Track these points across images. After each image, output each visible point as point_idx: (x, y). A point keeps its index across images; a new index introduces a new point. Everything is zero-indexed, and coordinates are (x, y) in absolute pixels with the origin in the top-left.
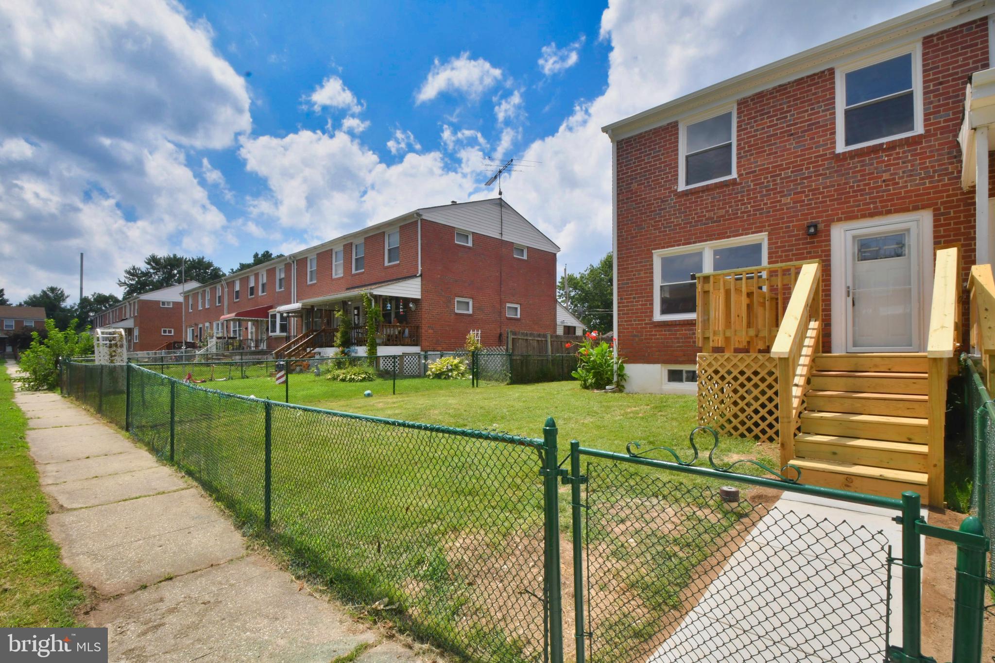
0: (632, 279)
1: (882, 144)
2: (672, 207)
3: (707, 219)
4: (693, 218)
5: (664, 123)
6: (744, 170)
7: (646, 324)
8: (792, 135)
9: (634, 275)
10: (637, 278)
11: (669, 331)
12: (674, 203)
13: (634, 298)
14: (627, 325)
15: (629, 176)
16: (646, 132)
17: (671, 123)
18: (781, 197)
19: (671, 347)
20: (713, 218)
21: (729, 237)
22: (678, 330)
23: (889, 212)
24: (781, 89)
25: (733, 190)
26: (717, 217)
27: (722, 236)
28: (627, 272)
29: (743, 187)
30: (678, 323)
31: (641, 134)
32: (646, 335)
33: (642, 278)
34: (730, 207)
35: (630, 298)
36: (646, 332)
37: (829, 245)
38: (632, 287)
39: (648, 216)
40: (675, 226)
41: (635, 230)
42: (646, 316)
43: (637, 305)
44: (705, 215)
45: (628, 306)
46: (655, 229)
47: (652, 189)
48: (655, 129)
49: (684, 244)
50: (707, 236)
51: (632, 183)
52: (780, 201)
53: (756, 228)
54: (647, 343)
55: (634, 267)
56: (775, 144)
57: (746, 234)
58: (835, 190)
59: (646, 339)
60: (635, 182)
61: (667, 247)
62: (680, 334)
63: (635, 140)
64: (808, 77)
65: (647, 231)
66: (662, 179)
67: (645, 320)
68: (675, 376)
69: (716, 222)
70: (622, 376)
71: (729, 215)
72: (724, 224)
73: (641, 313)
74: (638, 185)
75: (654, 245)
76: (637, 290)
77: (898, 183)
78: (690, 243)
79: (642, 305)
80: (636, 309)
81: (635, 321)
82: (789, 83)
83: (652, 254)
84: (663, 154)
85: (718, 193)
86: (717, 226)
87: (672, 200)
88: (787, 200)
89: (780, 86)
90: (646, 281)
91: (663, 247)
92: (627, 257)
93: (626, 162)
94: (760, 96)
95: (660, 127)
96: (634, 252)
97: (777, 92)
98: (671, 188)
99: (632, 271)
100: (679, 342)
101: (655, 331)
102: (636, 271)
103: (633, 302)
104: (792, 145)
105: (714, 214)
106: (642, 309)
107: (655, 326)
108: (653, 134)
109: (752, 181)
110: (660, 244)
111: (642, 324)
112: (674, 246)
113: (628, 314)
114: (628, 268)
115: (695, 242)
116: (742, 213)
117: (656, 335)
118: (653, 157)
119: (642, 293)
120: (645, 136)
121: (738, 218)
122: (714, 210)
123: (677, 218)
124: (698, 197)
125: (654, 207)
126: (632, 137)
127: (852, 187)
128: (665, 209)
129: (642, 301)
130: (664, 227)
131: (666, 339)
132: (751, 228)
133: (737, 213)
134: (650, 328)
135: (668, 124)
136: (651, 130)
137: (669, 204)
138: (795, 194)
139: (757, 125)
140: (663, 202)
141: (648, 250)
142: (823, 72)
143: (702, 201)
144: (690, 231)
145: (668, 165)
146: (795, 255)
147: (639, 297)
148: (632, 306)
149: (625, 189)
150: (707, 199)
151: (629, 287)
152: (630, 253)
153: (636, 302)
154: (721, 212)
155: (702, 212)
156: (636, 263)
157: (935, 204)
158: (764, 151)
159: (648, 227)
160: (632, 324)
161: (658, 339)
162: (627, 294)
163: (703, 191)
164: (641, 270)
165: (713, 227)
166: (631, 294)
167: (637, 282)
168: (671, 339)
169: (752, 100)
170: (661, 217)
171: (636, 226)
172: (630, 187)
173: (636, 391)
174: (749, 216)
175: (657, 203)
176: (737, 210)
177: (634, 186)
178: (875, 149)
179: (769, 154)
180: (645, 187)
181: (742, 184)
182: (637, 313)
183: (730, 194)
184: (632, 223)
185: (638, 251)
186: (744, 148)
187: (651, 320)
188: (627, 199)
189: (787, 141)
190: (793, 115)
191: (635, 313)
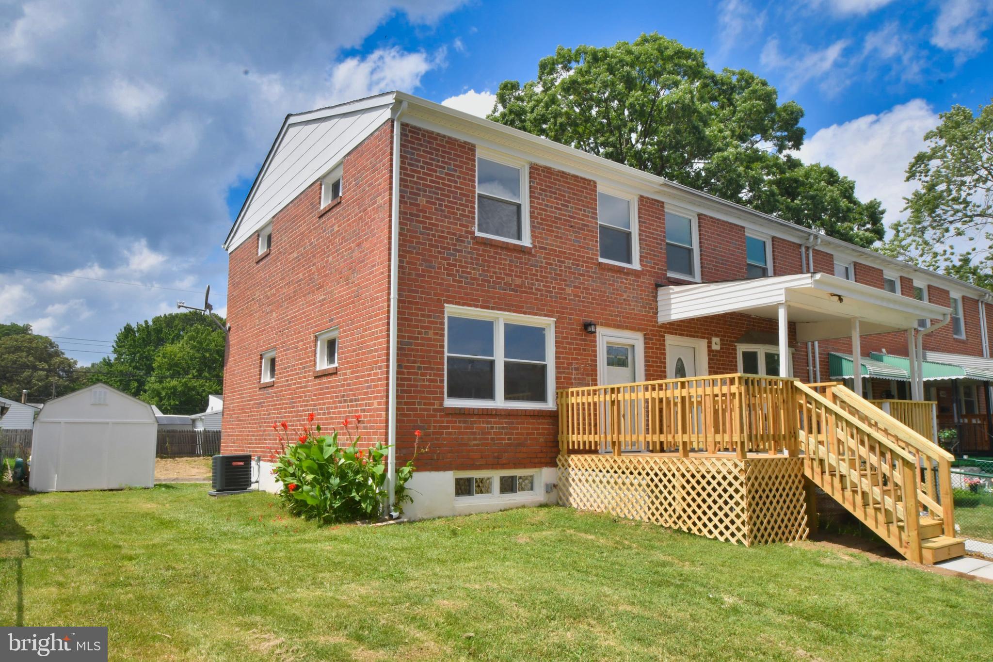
0: (417, 338)
1: (624, 268)
2: (469, 253)
3: (505, 284)
4: (491, 277)
5: (462, 138)
6: (538, 242)
7: (435, 410)
8: (572, 226)
9: (419, 333)
10: (422, 339)
11: (465, 422)
12: (472, 248)
13: (419, 368)
14: (408, 409)
15: (415, 183)
16: (438, 134)
17: (469, 144)
18: (566, 285)
19: (466, 445)
20: (511, 285)
21: (525, 313)
22: (475, 422)
23: (627, 328)
24: (563, 174)
25: (529, 260)
26: (516, 286)
27: (518, 310)
28: (409, 326)
29: (537, 261)
30: (476, 412)
31: (432, 133)
32: (435, 427)
33: (430, 339)
34: (527, 278)
35: (413, 368)
36: (435, 422)
37: (595, 346)
38: (417, 350)
39: (439, 252)
40: (472, 278)
41: (421, 265)
42: (435, 399)
43: (423, 380)
44: (503, 279)
45: (410, 380)
46: (448, 275)
47: (446, 217)
48: (449, 138)
49: (482, 307)
50: (506, 305)
51: (419, 195)
52: (564, 289)
53: (548, 311)
54: (437, 439)
55: (420, 321)
56: (560, 228)
57: (540, 315)
58: (599, 295)
59: (434, 433)
60: (424, 196)
61: (463, 305)
62: (478, 428)
63: (424, 136)
64: (582, 178)
65: (436, 273)
66: (458, 209)
67: (433, 404)
68: (464, 488)
69: (513, 290)
70: (400, 491)
71: (525, 287)
72: (521, 297)
73: (429, 392)
74: (427, 202)
75: (448, 296)
76: (423, 357)
77: (630, 305)
78: (488, 308)
79: (430, 381)
80: (422, 386)
81: (419, 404)
82: (569, 174)
83: (443, 307)
84: (459, 177)
85: (516, 257)
86: (515, 296)
87: (469, 243)
88: (568, 290)
89: (563, 172)
90: (436, 346)
91: (458, 304)
92: (410, 302)
93: (411, 159)
94: (548, 170)
95: (456, 140)
96: (421, 298)
97: (562, 177)
98: (467, 227)
99: (417, 327)
100: (475, 439)
101: (448, 422)
102: (422, 327)
103: (416, 374)
104: (571, 236)
105: (512, 280)
106: (429, 386)
107: (447, 415)
108: (447, 142)
109: (544, 258)
110: (454, 297)
111: (429, 410)
112: (470, 305)
113: (410, 392)
114: (411, 320)
115: (493, 308)
116: (536, 289)
117: (448, 428)
118: (447, 174)
119: (430, 363)
121: (533, 293)
122: (511, 275)
123: (474, 269)
124: (497, 253)
125: (448, 243)
126: (419, 129)
127: (608, 297)
128: (461, 251)
129: (431, 375)
130: (461, 277)
131: (460, 433)
132: (543, 310)
133: (532, 289)
134: (441, 416)
135: (465, 143)
136: (444, 136)
137: (466, 247)
138: (575, 287)
139: (548, 201)
140: (457, 240)
141: (439, 301)
142: (590, 181)
143: (500, 259)
144: (488, 292)
145: (464, 195)
146: (575, 349)
147: (425, 368)
148: (415, 380)
149: (409, 198)
150: (506, 260)
151: (412, 350)
152: (415, 297)
153: (422, 375)
154: (518, 281)
155: (501, 273)
156: (423, 316)
157: (647, 330)
158: (553, 231)
159: (439, 268)
160: (415, 410)
161: (450, 433)
162: (408, 361)
163: (502, 248)
164: (429, 328)
165: (511, 295)
166: (414, 362)
167: (423, 345)
168: (466, 433)
169: (543, 171)
170: (456, 260)
171: (424, 260)
172: (417, 200)
173: (420, 516)
174: (542, 295)
175: (452, 239)
176: (532, 284)
177: (422, 201)
178: (620, 270)
179: (557, 237)
180: (436, 209)
181: (535, 256)
182: (423, 392)
183: (526, 264)
184: (417, 253)
185: (426, 299)
186: (536, 218)
187: (442, 404)
188: (411, 214)
189: (569, 231)
190: (572, 208)
191: (420, 392)
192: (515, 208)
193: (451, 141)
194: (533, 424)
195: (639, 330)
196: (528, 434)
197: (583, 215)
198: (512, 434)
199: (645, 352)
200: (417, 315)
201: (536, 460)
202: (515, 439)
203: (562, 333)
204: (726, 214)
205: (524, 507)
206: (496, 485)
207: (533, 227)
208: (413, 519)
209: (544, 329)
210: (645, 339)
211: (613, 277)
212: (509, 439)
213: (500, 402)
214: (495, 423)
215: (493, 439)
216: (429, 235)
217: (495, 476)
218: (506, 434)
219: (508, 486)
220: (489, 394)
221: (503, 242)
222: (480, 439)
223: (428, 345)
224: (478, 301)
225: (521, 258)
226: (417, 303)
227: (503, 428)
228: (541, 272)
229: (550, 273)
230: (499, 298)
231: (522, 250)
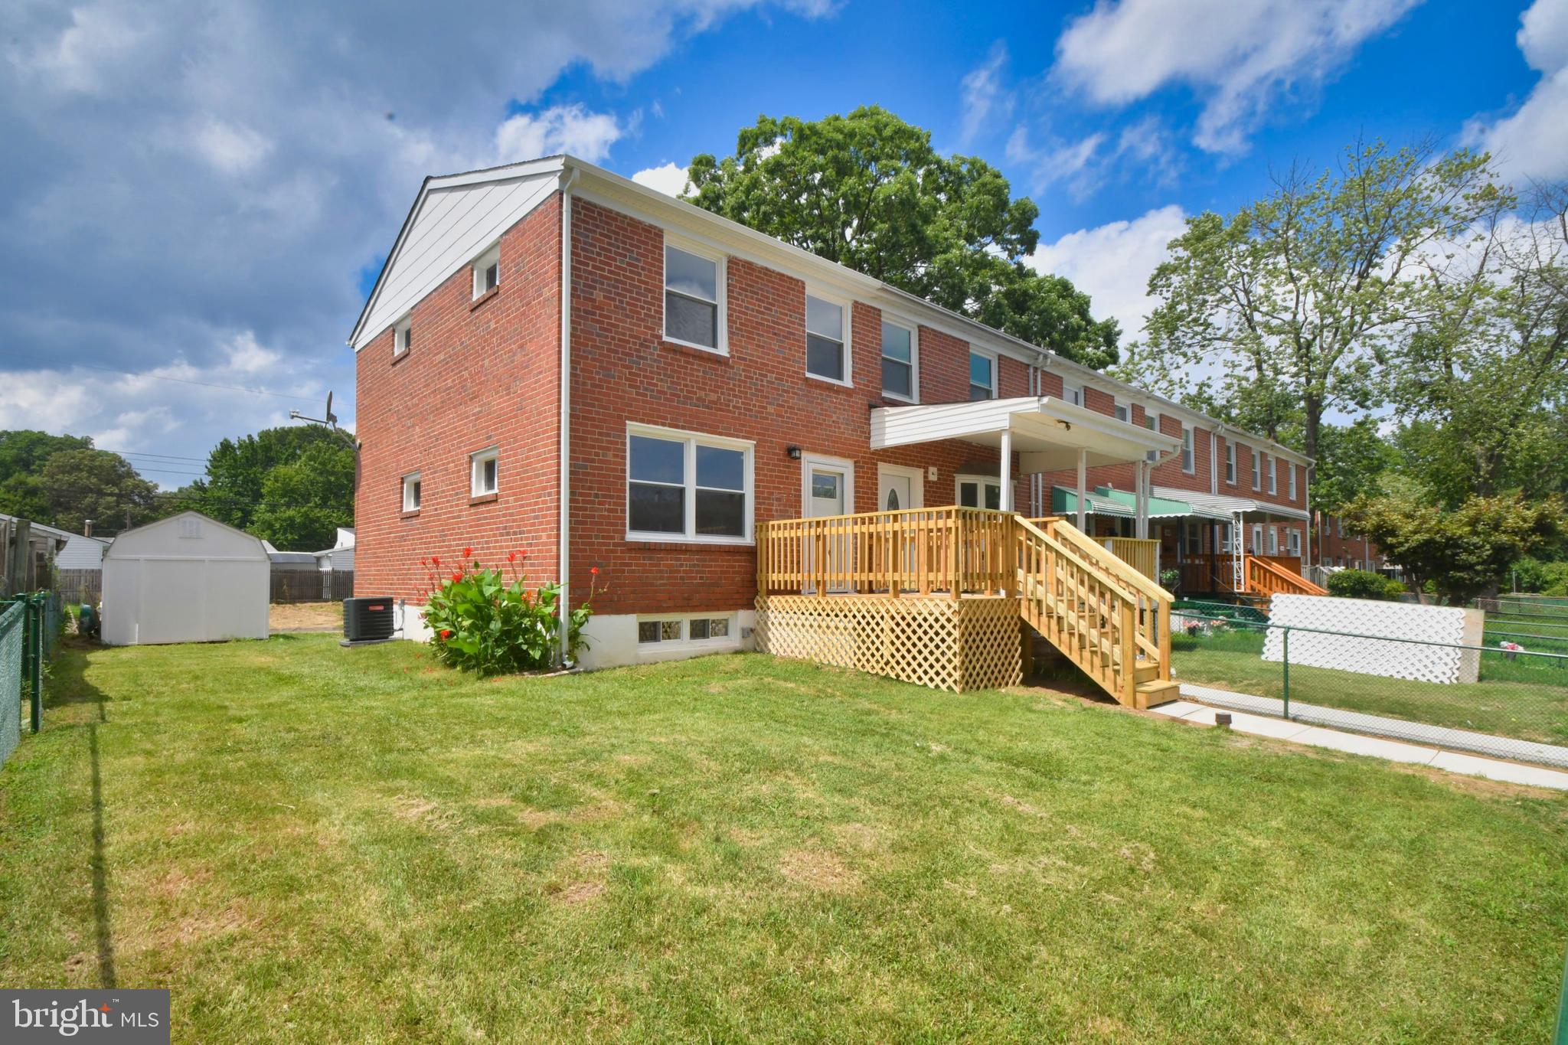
0: (593, 461)
1: (833, 385)
2: (655, 361)
3: (698, 399)
4: (682, 390)
5: (647, 220)
6: (737, 351)
7: (615, 545)
8: (775, 334)
9: (597, 454)
10: (600, 461)
11: (650, 559)
12: (658, 355)
13: (596, 496)
14: (583, 543)
15: (590, 273)
16: (618, 214)
17: (655, 228)
18: (768, 403)
19: (652, 584)
20: (704, 400)
21: (720, 434)
22: (662, 559)
23: (836, 454)
24: (767, 272)
25: (726, 372)
26: (710, 402)
27: (713, 430)
28: (584, 446)
29: (735, 374)
30: (663, 547)
31: (611, 211)
32: (615, 564)
33: (609, 462)
34: (722, 393)
35: (589, 495)
36: (615, 558)
37: (800, 474)
38: (594, 475)
39: (620, 359)
40: (659, 392)
41: (598, 373)
42: (615, 531)
43: (601, 510)
44: (695, 393)
45: (586, 509)
46: (630, 386)
47: (627, 316)
48: (632, 219)
49: (671, 426)
50: (698, 424)
51: (595, 288)
52: (765, 408)
53: (747, 432)
54: (618, 578)
55: (597, 440)
56: (762, 336)
57: (738, 437)
58: (805, 416)
59: (614, 571)
60: (601, 290)
61: (649, 422)
62: (665, 565)
63: (600, 214)
64: (788, 277)
65: (616, 383)
66: (643, 308)
67: (613, 538)
68: (648, 633)
69: (707, 407)
70: (574, 637)
71: (721, 404)
72: (716, 415)
73: (608, 524)
74: (605, 297)
75: (630, 412)
76: (600, 482)
77: (839, 428)
78: (677, 427)
79: (609, 511)
80: (600, 516)
81: (597, 537)
82: (773, 272)
83: (625, 425)
84: (643, 269)
85: (710, 368)
86: (709, 414)
87: (655, 349)
88: (771, 409)
89: (766, 269)
90: (616, 470)
91: (642, 421)
92: (584, 418)
93: (585, 243)
94: (749, 266)
95: (640, 222)
96: (598, 413)
97: (765, 274)
98: (653, 329)
99: (593, 447)
100: (662, 578)
101: (630, 558)
102: (600, 448)
103: (593, 502)
104: (775, 345)
105: (706, 395)
106: (609, 517)
107: (630, 550)
108: (629, 224)
109: (744, 370)
110: (638, 413)
111: (608, 544)
112: (656, 423)
113: (585, 523)
114: (586, 439)
115: (683, 428)
116: (734, 407)
117: (630, 565)
118: (629, 264)
119: (609, 490)
120: (615, 220)
121: (729, 411)
122: (705, 390)
123: (661, 380)
124: (688, 362)
125: (630, 349)
126: (595, 206)
127: (815, 418)
128: (645, 358)
129: (610, 504)
130: (645, 389)
131: (645, 571)
132: (742, 431)
133: (729, 406)
134: (622, 552)
135: (651, 226)
136: (625, 217)
137: (652, 354)
138: (779, 405)
139: (748, 302)
140: (641, 345)
141: (620, 417)
142: (798, 281)
143: (692, 370)
144: (677, 408)
145: (650, 291)
146: (776, 476)
147: (604, 496)
148: (592, 509)
149: (583, 291)
150: (699, 371)
151: (588, 474)
152: (590, 412)
153: (600, 503)
154: (713, 397)
155: (693, 387)
156: (600, 434)
157: (857, 456)
158: (754, 339)
159: (620, 378)
160: (593, 544)
161: (633, 571)
162: (583, 487)
163: (694, 357)
164: (608, 449)
165: (704, 413)
166: (590, 488)
167: (601, 469)
168: (651, 571)
169: (743, 266)
170: (640, 369)
171: (601, 368)
172: (592, 294)
173: (598, 665)
174: (740, 414)
175: (635, 343)
176: (729, 401)
177: (598, 295)
178: (829, 388)
179: (758, 346)
180: (616, 307)
181: (733, 368)
182: (601, 524)
183: (723, 376)
184: (593, 360)
185: (604, 414)
186: (735, 323)
187: (623, 538)
188: (586, 312)
189: (773, 339)
190: (776, 312)
191: (597, 523)
192: (710, 309)
193: (634, 224)
194: (728, 561)
195: (849, 456)
196: (722, 572)
197: (789, 321)
198: (704, 572)
199: (856, 482)
200: (594, 433)
201: (731, 602)
202: (707, 578)
203: (762, 458)
204: (949, 326)
205: (717, 653)
206: (686, 630)
207: (731, 333)
208: (589, 669)
209: (742, 454)
210: (855, 467)
211: (821, 395)
212: (701, 578)
213: (690, 536)
214: (685, 560)
215: (682, 578)
216: (607, 337)
217: (685, 620)
218: (697, 572)
219: (700, 630)
220: (679, 528)
221: (696, 350)
222: (668, 578)
223: (607, 469)
224: (666, 418)
225: (717, 369)
226: (594, 419)
227: (694, 565)
228: (740, 386)
229: (750, 388)
230: (690, 416)
231: (717, 360)
